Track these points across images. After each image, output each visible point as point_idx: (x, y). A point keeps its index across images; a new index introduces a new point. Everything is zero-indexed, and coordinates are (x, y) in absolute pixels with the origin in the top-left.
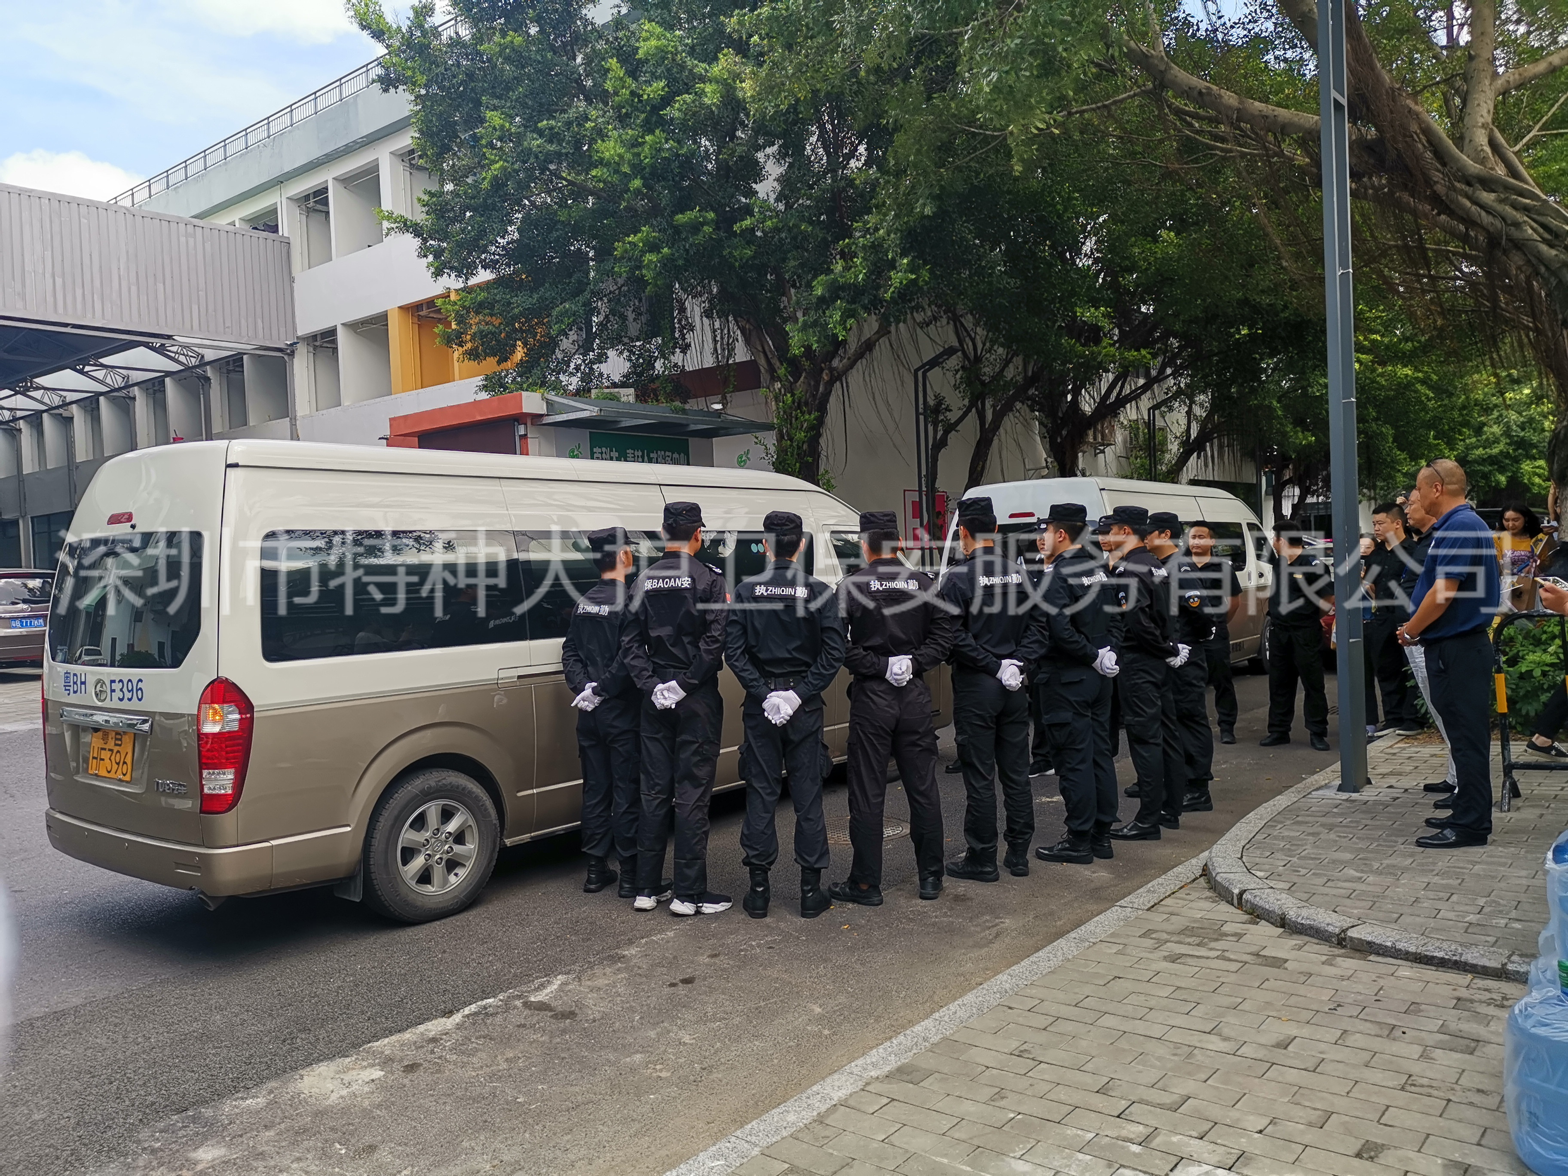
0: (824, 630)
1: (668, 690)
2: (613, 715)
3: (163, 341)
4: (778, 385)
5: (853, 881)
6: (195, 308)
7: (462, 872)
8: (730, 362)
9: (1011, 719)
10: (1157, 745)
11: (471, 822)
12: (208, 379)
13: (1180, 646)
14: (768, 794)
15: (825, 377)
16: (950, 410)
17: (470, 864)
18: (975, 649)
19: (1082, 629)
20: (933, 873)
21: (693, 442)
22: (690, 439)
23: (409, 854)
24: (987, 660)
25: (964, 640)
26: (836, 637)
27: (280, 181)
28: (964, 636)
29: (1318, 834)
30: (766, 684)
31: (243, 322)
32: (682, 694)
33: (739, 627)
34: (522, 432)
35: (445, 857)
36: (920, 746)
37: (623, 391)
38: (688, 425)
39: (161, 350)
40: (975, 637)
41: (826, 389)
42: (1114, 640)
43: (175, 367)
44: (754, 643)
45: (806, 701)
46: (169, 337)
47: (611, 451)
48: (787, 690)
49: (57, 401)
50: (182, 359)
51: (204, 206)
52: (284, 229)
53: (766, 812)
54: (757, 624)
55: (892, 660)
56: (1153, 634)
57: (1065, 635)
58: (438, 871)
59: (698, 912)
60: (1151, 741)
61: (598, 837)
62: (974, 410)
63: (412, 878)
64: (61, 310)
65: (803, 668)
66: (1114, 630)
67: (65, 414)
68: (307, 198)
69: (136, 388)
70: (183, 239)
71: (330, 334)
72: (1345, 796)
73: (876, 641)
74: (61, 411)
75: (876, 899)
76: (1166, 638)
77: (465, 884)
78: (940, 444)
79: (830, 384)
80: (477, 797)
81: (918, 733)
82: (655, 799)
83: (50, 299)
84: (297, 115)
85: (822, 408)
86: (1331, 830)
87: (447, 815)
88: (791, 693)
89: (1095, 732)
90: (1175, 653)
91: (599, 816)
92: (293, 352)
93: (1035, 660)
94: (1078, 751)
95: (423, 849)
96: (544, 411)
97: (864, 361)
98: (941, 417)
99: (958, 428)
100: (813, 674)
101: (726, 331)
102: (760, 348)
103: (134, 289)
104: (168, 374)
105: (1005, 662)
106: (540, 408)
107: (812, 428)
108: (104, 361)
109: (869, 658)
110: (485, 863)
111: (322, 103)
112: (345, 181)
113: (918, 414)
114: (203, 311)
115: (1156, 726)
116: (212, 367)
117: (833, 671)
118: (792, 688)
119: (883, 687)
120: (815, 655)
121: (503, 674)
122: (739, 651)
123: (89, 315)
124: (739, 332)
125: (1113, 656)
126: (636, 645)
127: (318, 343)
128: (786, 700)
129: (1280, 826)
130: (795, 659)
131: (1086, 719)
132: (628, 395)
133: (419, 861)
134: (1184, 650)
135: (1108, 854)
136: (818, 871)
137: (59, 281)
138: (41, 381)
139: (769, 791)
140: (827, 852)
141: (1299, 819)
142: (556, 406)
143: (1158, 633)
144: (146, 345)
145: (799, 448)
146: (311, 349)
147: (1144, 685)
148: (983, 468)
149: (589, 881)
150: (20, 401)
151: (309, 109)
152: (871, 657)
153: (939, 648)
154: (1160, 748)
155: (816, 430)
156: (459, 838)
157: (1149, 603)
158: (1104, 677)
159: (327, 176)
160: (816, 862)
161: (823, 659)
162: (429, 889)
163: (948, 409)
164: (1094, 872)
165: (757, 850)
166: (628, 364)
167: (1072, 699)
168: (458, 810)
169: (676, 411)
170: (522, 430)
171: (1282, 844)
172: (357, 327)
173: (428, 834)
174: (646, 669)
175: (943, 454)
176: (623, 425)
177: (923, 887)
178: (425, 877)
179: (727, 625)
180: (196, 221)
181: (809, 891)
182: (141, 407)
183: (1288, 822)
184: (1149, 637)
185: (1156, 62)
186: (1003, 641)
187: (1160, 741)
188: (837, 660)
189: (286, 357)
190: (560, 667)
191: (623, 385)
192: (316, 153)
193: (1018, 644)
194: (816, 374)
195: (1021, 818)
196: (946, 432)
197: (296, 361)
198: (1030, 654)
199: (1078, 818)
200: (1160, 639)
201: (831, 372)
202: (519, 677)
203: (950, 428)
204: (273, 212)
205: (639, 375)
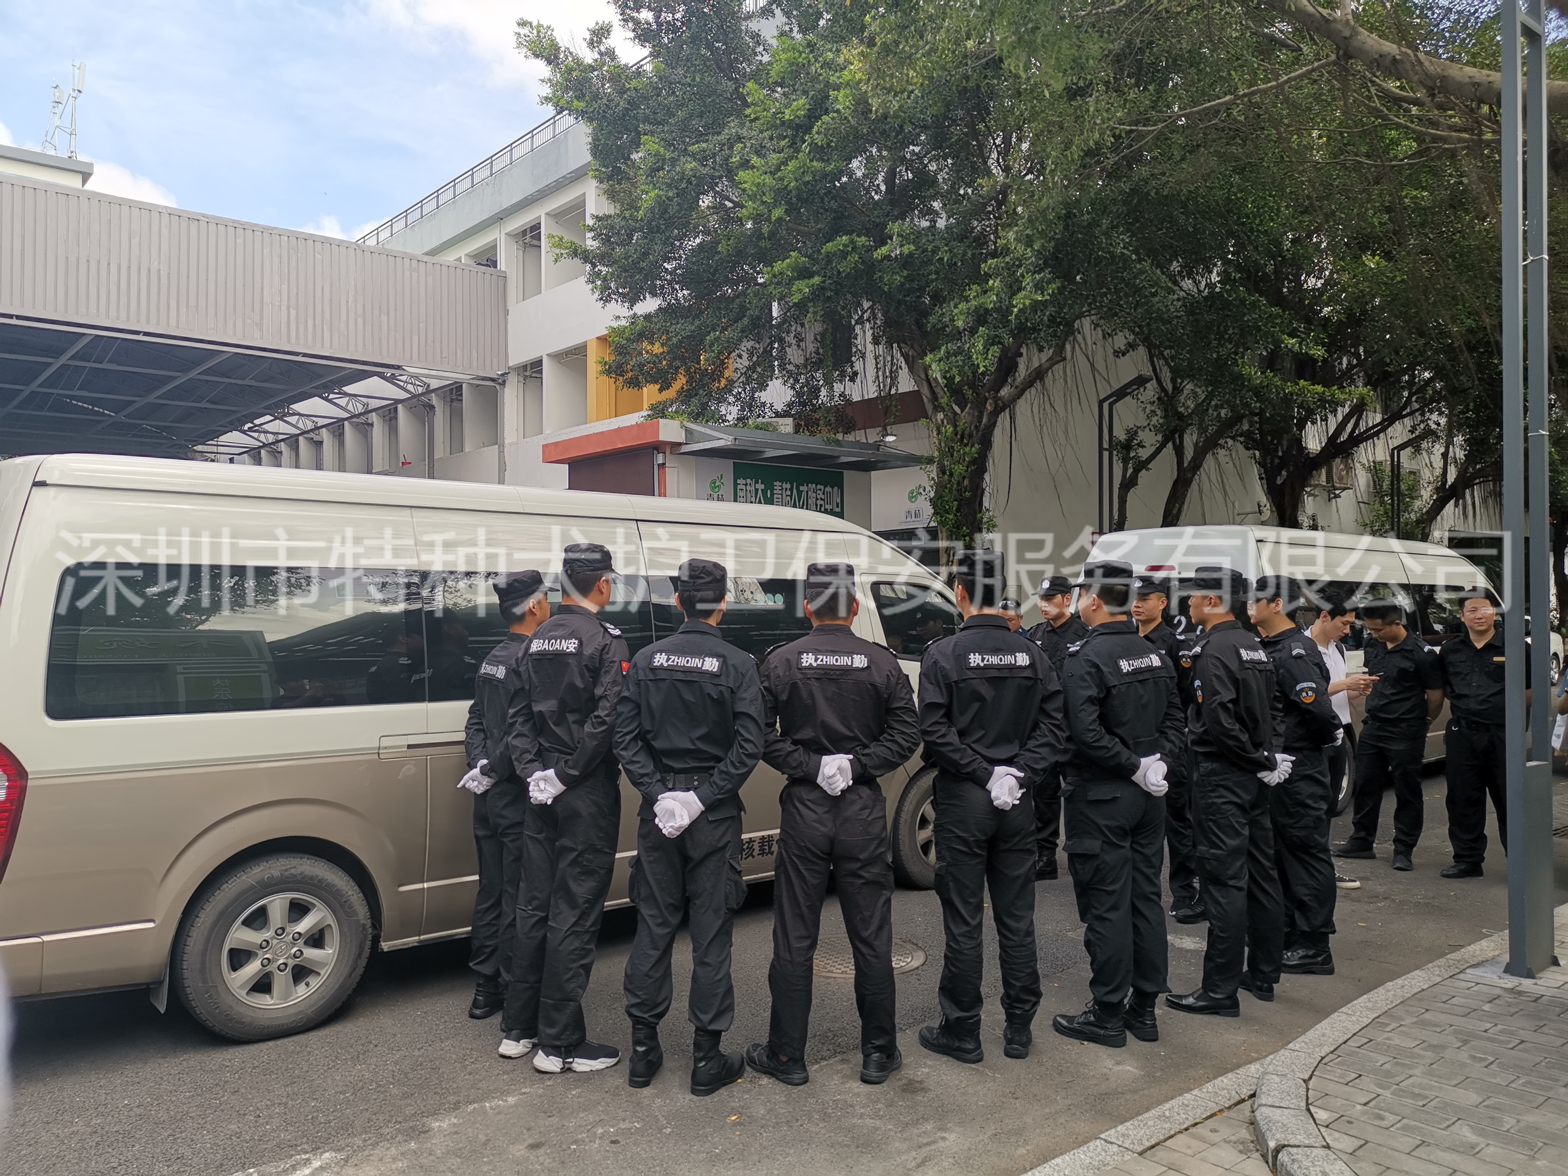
0: (737, 715)
1: (545, 779)
2: (503, 802)
3: (393, 371)
4: (940, 416)
5: (774, 1048)
6: (415, 338)
7: (315, 982)
8: (893, 392)
9: (1008, 846)
10: (1240, 889)
11: (331, 920)
12: (432, 407)
13: (1279, 757)
14: (659, 925)
15: (989, 407)
16: (1143, 447)
17: (325, 972)
18: (957, 750)
19: (1118, 731)
20: (879, 1049)
21: (848, 475)
22: (846, 473)
23: (239, 958)
24: (975, 766)
25: (943, 736)
26: (751, 726)
27: (500, 218)
28: (944, 730)
29: (1444, 1048)
30: (663, 781)
31: (459, 352)
32: (560, 787)
33: (630, 706)
34: (660, 461)
35: (291, 962)
36: (862, 877)
37: (781, 421)
38: (838, 457)
39: (391, 380)
40: (962, 734)
41: (989, 420)
42: (1168, 745)
43: (404, 395)
44: (649, 728)
45: (710, 807)
46: (399, 367)
47: (757, 482)
48: (688, 790)
49: (310, 426)
50: (410, 387)
51: (435, 243)
52: (502, 265)
53: (655, 949)
54: (653, 703)
55: (826, 759)
56: (1236, 739)
57: (1089, 737)
58: (281, 980)
59: (566, 1070)
60: (1231, 883)
61: (488, 950)
62: (1170, 445)
63: (240, 987)
64: (293, 340)
65: (712, 764)
66: (1170, 732)
67: (316, 438)
68: (524, 233)
69: (374, 414)
70: (407, 274)
71: (537, 365)
72: (1510, 982)
73: (807, 733)
74: (312, 435)
75: (797, 1077)
76: (1258, 745)
77: (315, 996)
78: (1128, 484)
79: (996, 412)
80: (338, 891)
81: (859, 860)
82: (534, 915)
83: (284, 330)
84: (517, 153)
85: (986, 443)
86: (1465, 1042)
87: (298, 910)
88: (691, 796)
89: (1136, 869)
90: (1271, 766)
91: (489, 924)
92: (504, 381)
93: (1044, 770)
94: (1110, 893)
95: (260, 952)
96: (682, 439)
97: (1033, 390)
98: (1132, 454)
99: (1150, 466)
100: (721, 772)
101: (889, 358)
102: (923, 376)
103: (360, 320)
104: (398, 401)
105: (999, 770)
106: (680, 437)
107: (973, 462)
108: (348, 389)
109: (796, 755)
110: (345, 971)
111: (539, 140)
112: (557, 216)
113: (1101, 449)
114: (423, 341)
115: (1239, 864)
116: (436, 395)
117: (743, 770)
118: (695, 789)
119: (814, 795)
120: (727, 746)
121: (385, 742)
122: (628, 737)
123: (319, 345)
124: (902, 359)
125: (1162, 768)
126: (520, 720)
127: (528, 374)
128: (685, 804)
129: (1394, 1025)
130: (699, 751)
131: (1122, 851)
132: (786, 425)
133: (252, 968)
134: (1284, 764)
135: (1150, 1035)
136: (717, 1034)
137: (293, 313)
138: (297, 407)
139: (660, 920)
140: (730, 1008)
141: (1428, 1016)
142: (696, 434)
143: (1245, 737)
144: (381, 376)
145: (958, 483)
146: (522, 379)
147: (1224, 807)
148: (1180, 511)
149: (475, 1004)
150: (278, 426)
151: (526, 147)
152: (800, 755)
153: (895, 747)
154: (1244, 894)
155: (979, 466)
156: (316, 939)
157: (1234, 696)
158: (1148, 795)
159: (540, 213)
160: (712, 1021)
161: (733, 755)
162: (265, 1001)
163: (1141, 445)
164: (1118, 1063)
165: (638, 996)
166: (792, 392)
167: (1102, 822)
168: (314, 905)
169: (829, 442)
170: (660, 459)
171: (1382, 1059)
172: (561, 357)
173: (267, 934)
174: (527, 751)
175: (1131, 495)
176: (767, 455)
177: (865, 1065)
178: (262, 985)
179: (618, 703)
180: (426, 258)
181: (701, 1060)
182: (378, 432)
183: (1409, 1020)
184: (1232, 743)
185: (1339, 27)
186: (1002, 739)
187: (1243, 883)
188: (751, 756)
189: (498, 387)
190: (461, 736)
191: (785, 414)
192: (529, 189)
193: (1023, 745)
194: (980, 405)
195: (1017, 979)
196: (1137, 471)
197: (507, 390)
198: (1036, 761)
199: (1105, 985)
200: (1249, 746)
201: (996, 402)
202: (410, 747)
203: (1142, 465)
204: (493, 248)
205: (803, 404)
